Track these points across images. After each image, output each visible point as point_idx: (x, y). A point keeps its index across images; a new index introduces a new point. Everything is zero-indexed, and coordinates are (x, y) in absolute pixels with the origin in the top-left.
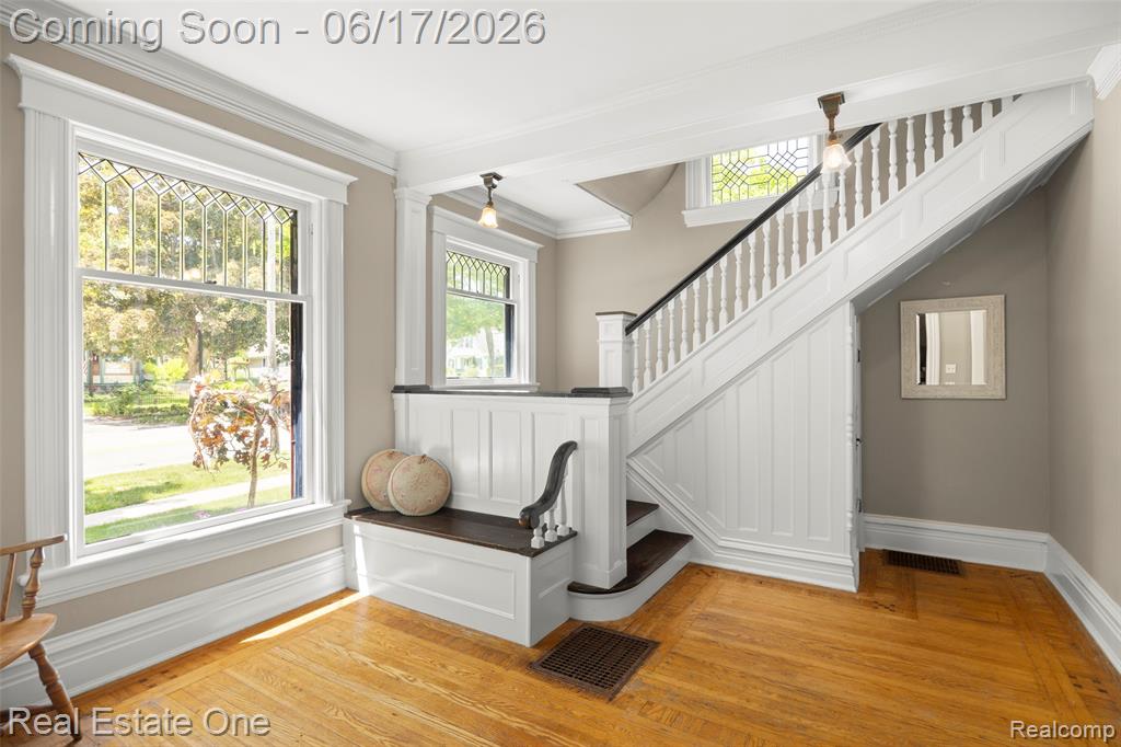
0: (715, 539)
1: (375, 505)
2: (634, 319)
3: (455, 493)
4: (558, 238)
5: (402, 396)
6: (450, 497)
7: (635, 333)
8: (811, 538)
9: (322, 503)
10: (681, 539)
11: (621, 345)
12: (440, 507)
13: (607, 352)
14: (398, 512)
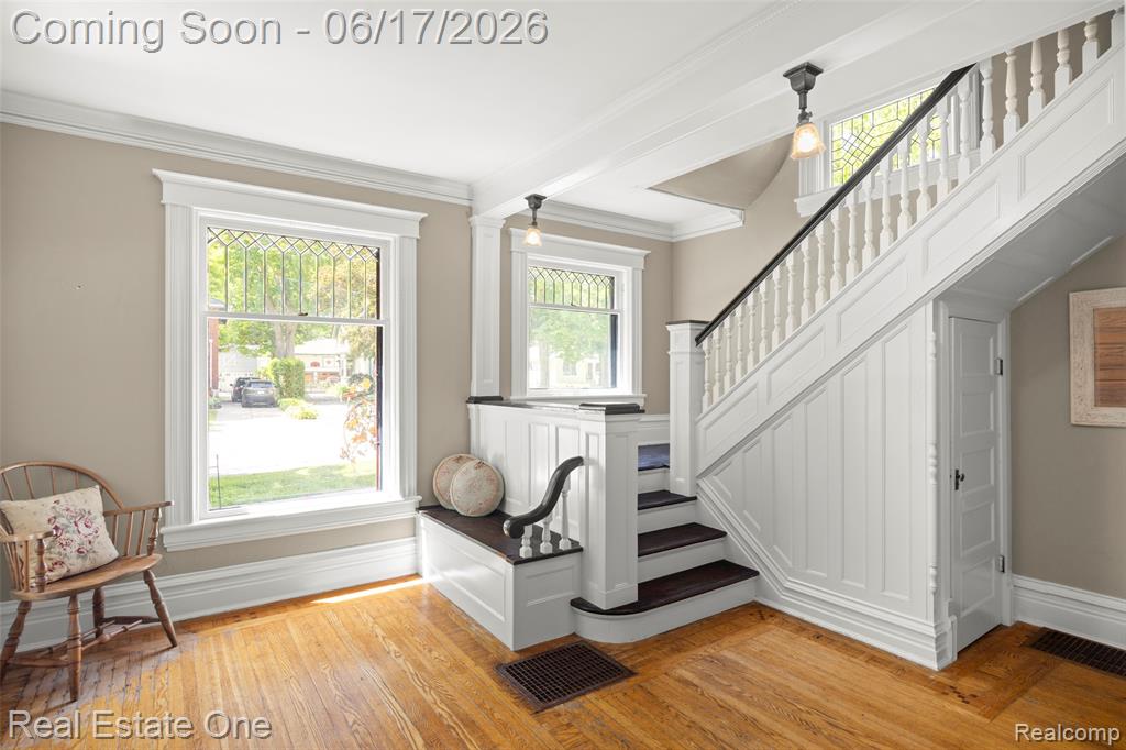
0: (781, 578)
1: (443, 503)
2: (703, 327)
3: (507, 499)
4: (674, 240)
5: (472, 406)
6: (503, 501)
7: (705, 343)
8: (886, 593)
9: (397, 497)
10: (747, 573)
11: (689, 356)
12: (493, 510)
13: (677, 363)
14: (455, 511)
